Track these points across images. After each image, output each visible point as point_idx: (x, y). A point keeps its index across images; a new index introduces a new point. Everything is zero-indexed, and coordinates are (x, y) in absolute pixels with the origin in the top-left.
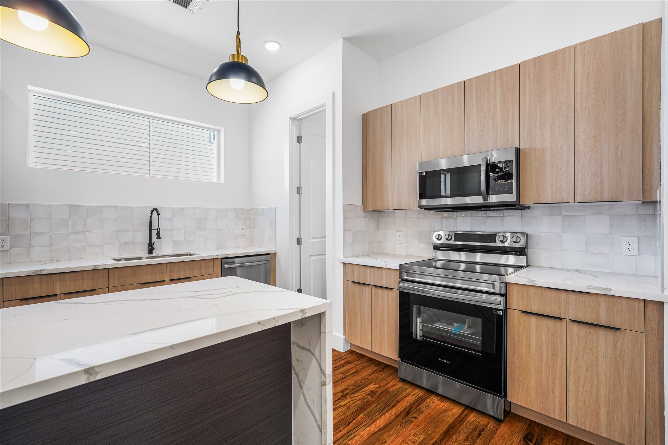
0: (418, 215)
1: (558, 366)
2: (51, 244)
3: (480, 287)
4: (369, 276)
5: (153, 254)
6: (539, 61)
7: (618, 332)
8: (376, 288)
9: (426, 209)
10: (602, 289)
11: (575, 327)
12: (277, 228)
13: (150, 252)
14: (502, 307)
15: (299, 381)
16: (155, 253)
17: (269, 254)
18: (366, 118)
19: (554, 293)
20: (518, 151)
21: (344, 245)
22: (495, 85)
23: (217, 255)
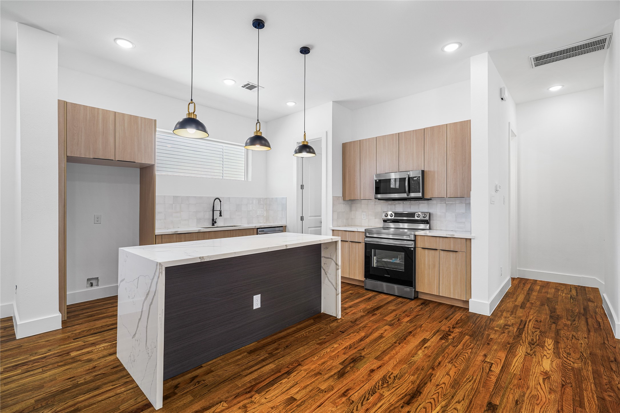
0: (375, 203)
1: (436, 271)
2: (165, 219)
3: (403, 237)
4: (348, 237)
5: (214, 226)
6: (432, 128)
7: (457, 253)
8: (352, 243)
9: (379, 200)
10: (451, 235)
11: (442, 252)
12: (287, 210)
13: (213, 225)
14: (413, 246)
15: (325, 272)
16: (216, 225)
17: (282, 227)
18: (345, 146)
19: (434, 238)
20: (423, 172)
21: (333, 220)
22: (413, 138)
23: (255, 226)
